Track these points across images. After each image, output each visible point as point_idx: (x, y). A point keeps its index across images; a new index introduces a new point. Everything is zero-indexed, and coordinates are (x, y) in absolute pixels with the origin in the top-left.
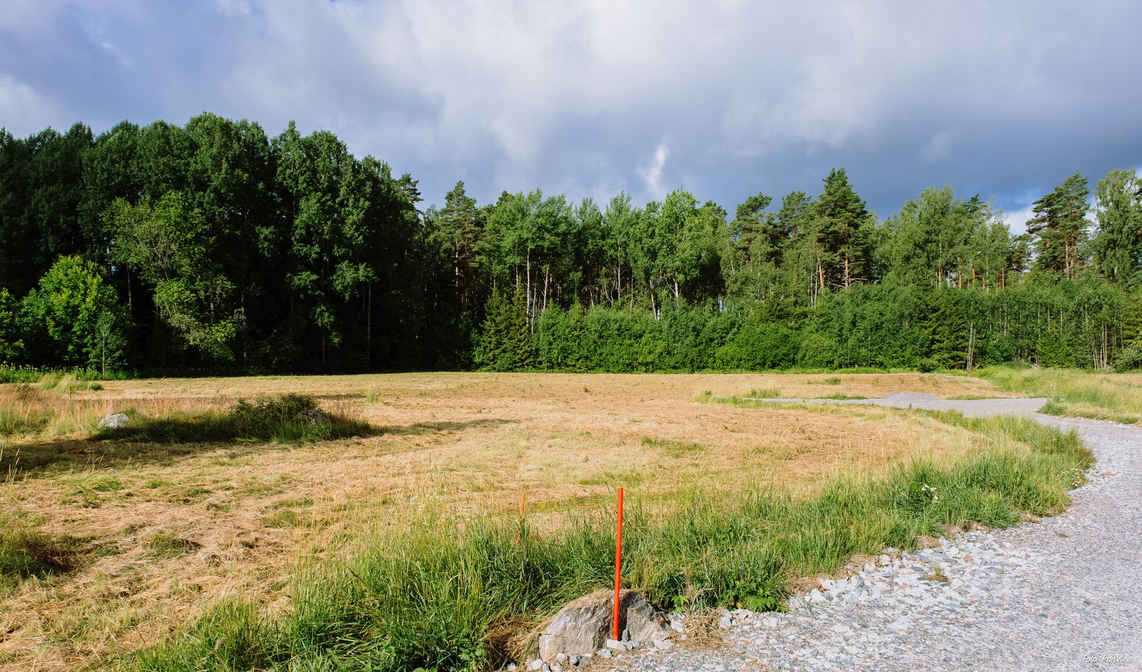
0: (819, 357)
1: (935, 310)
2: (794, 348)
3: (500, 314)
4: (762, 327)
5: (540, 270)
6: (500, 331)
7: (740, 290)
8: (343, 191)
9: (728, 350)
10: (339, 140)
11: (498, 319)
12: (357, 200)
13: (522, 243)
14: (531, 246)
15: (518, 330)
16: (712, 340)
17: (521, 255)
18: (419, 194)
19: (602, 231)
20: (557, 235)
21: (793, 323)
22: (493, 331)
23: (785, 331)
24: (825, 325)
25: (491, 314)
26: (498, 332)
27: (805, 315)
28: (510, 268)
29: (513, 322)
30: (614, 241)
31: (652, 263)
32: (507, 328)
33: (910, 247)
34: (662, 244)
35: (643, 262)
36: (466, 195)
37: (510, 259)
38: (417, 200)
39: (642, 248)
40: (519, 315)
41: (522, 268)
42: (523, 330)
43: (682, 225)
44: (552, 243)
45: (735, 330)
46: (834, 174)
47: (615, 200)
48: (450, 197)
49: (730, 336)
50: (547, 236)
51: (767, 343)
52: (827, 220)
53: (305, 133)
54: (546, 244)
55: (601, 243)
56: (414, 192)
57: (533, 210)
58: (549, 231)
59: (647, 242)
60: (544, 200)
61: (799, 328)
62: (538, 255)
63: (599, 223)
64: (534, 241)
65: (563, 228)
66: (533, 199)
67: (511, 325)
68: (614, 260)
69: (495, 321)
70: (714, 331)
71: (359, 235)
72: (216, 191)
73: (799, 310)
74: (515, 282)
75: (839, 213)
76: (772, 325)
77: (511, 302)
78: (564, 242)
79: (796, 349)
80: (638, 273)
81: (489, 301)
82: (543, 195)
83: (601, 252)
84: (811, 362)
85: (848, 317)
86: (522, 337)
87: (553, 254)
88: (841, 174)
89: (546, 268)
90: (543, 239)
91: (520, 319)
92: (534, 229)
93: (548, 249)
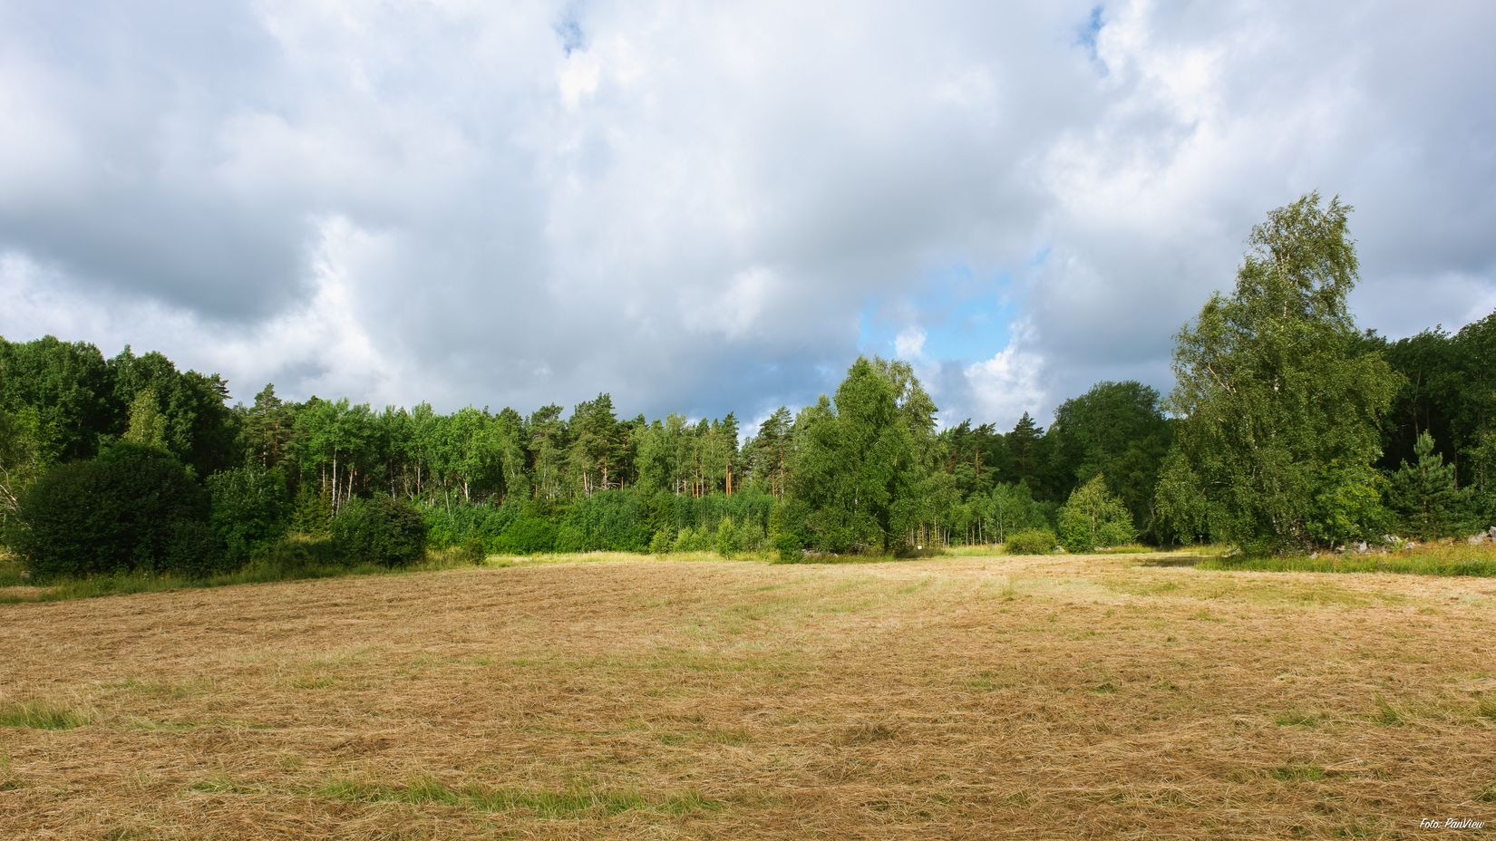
0: (571, 545)
1: (654, 510)
2: (553, 537)
3: (307, 506)
4: (529, 521)
5: (345, 467)
6: (308, 521)
7: (519, 490)
8: (173, 404)
9: (502, 538)
10: (169, 360)
11: (306, 511)
12: (186, 412)
13: (330, 445)
14: (337, 448)
15: (324, 521)
16: (490, 531)
17: (329, 454)
18: (227, 392)
19: (403, 435)
20: (362, 438)
21: (554, 519)
22: (301, 521)
23: (546, 524)
24: (577, 522)
25: (300, 506)
26: (306, 522)
27: (562, 512)
28: (318, 465)
29: (320, 513)
30: (414, 444)
31: (446, 466)
32: (314, 518)
33: (651, 461)
34: (453, 451)
35: (438, 464)
36: (275, 396)
37: (317, 458)
38: (225, 397)
39: (437, 454)
40: (325, 508)
41: (329, 467)
42: (329, 521)
43: (471, 436)
44: (357, 446)
45: (508, 523)
46: (600, 398)
47: (417, 408)
48: (259, 397)
49: (504, 528)
50: (353, 440)
51: (531, 533)
52: (590, 436)
53: (138, 353)
54: (352, 447)
55: (402, 444)
56: (222, 390)
57: (340, 416)
58: (355, 436)
59: (441, 449)
60: (350, 408)
61: (558, 523)
62: (344, 456)
63: (402, 428)
64: (340, 443)
65: (367, 433)
66: (342, 406)
67: (318, 516)
68: (416, 460)
69: (303, 512)
70: (492, 523)
71: (187, 442)
72: (64, 404)
73: (559, 508)
74: (321, 478)
75: (599, 430)
76: (537, 520)
77: (319, 497)
78: (368, 444)
79: (554, 539)
80: (434, 474)
81: (298, 495)
82: (350, 404)
83: (402, 453)
84: (564, 548)
85: (593, 514)
86: (328, 526)
87: (359, 454)
88: (607, 398)
89: (351, 466)
90: (349, 441)
91: (327, 511)
92: (342, 434)
93: (354, 450)
